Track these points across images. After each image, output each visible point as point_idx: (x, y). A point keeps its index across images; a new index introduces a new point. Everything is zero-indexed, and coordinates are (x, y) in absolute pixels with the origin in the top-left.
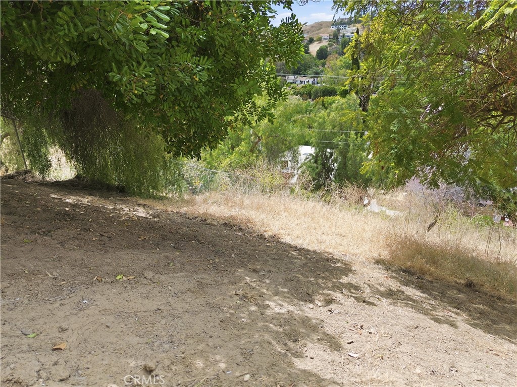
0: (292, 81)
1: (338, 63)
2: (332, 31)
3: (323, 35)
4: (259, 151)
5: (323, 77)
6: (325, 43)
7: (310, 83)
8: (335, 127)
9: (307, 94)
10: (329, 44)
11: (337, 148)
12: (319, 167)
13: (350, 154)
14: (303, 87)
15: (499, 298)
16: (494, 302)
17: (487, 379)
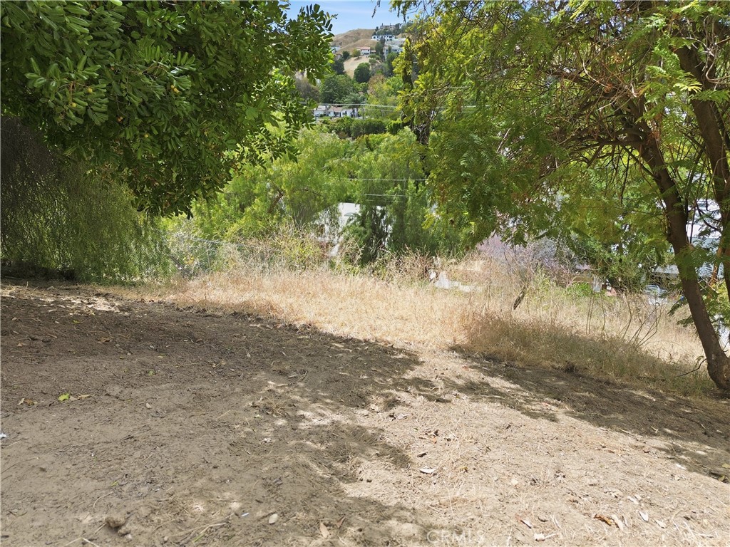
0: (322, 113)
1: (385, 87)
2: (374, 42)
3: (362, 48)
4: (282, 212)
5: (366, 107)
6: (365, 60)
7: (348, 115)
8: (386, 175)
9: (346, 131)
10: (370, 61)
11: (391, 203)
12: (368, 232)
13: (408, 212)
14: (338, 121)
15: (608, 383)
16: (602, 388)
17: (603, 482)
